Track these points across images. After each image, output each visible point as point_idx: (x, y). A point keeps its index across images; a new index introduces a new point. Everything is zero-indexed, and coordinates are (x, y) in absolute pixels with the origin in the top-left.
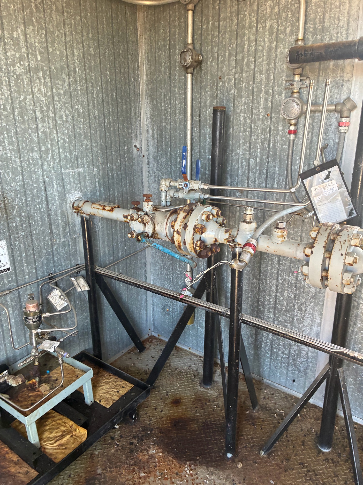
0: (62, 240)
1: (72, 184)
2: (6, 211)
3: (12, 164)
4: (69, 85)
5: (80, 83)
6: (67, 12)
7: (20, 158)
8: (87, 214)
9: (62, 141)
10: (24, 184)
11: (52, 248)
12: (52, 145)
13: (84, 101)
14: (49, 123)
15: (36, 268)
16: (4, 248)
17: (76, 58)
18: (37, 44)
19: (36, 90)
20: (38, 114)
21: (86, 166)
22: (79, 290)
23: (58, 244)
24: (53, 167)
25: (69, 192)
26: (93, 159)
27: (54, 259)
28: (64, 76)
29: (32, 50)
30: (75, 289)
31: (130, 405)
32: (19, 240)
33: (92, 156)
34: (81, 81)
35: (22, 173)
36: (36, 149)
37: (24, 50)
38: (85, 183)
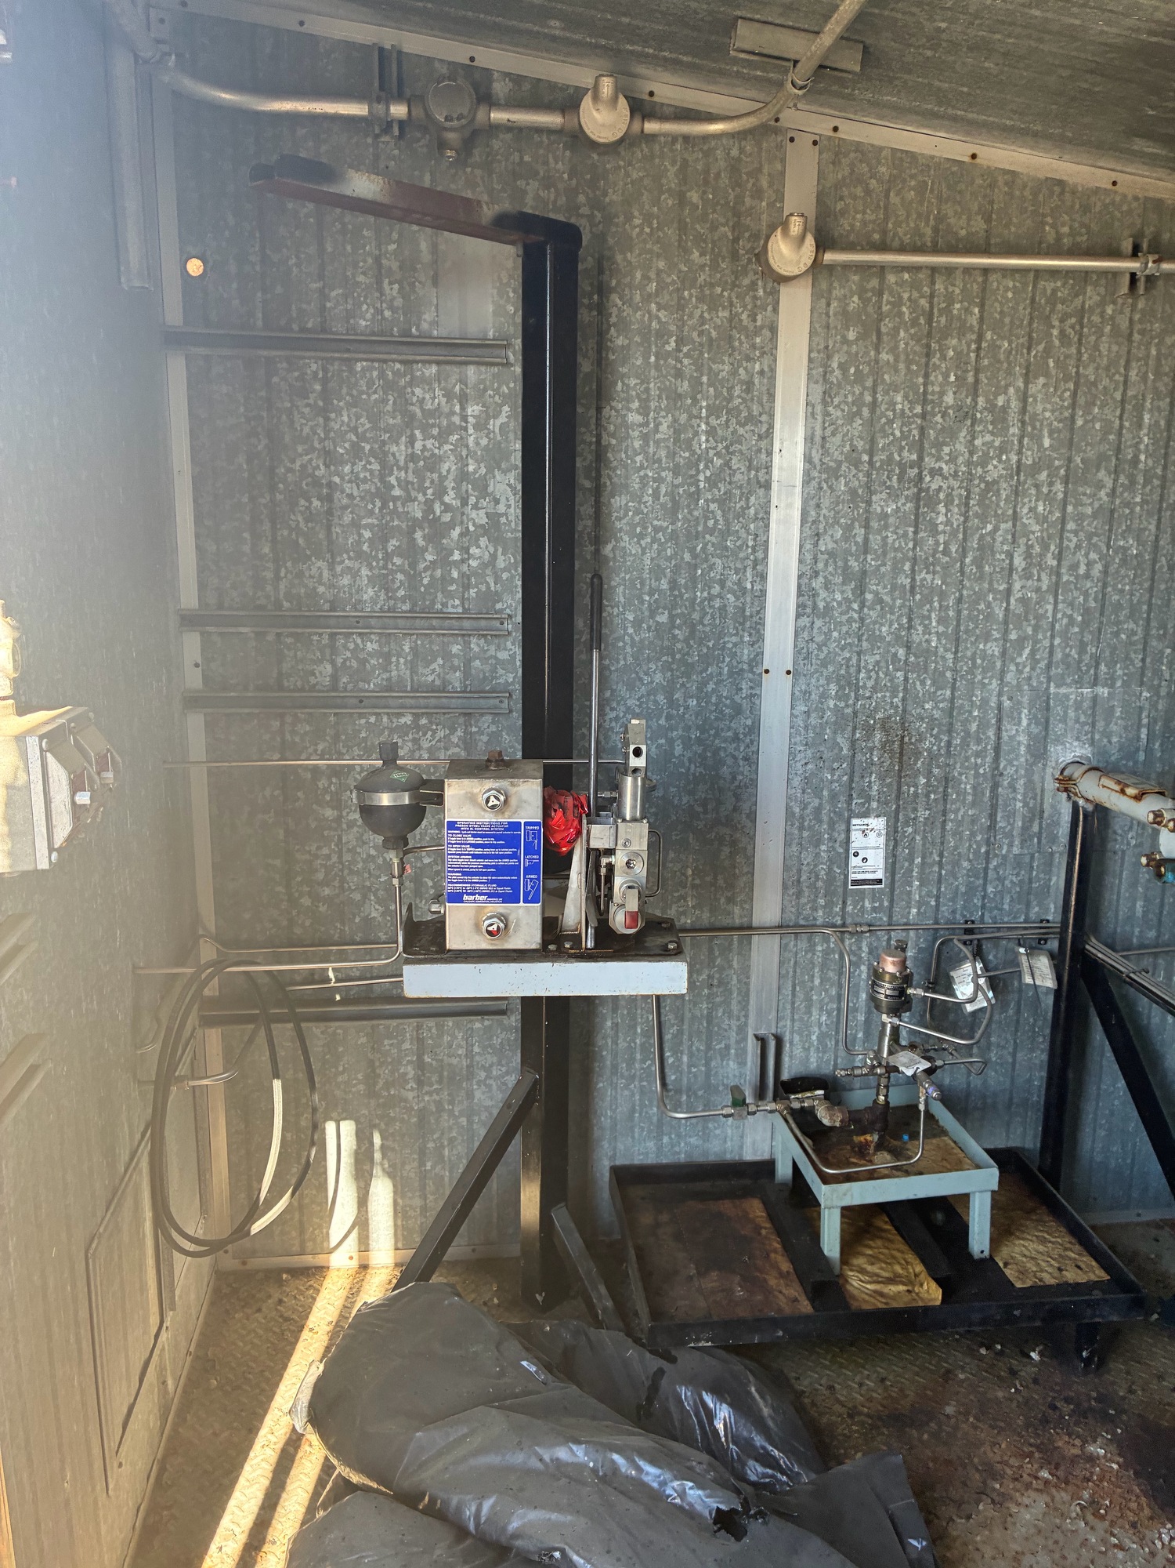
0: (1016, 850)
1: (1070, 723)
2: (901, 758)
3: (936, 663)
4: (1113, 494)
5: (1144, 487)
6: (1142, 332)
7: (956, 653)
8: (1087, 800)
9: (1065, 621)
10: (952, 709)
11: (987, 863)
12: (1036, 628)
13: (1145, 529)
14: (1039, 580)
15: (938, 898)
16: (879, 835)
17: (1145, 431)
18: (1047, 414)
19: (1025, 510)
20: (1019, 562)
21: (1119, 683)
22: (1028, 980)
23: (1005, 857)
24: (1030, 678)
25: (1058, 741)
26: (1143, 668)
27: (985, 890)
28: (1102, 474)
29: (1034, 428)
30: (1019, 974)
32: (914, 824)
33: (1143, 660)
34: (1147, 482)
35: (954, 684)
36: (996, 634)
37: (1014, 430)
38: (1107, 725)
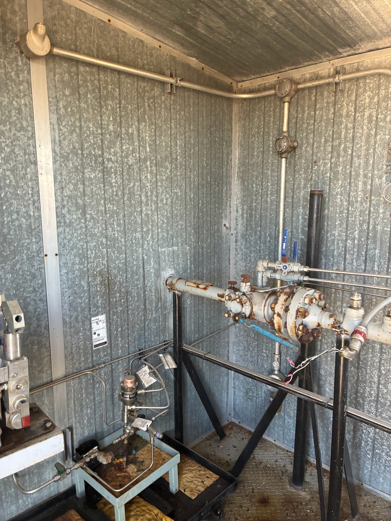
0: (154, 316)
1: (167, 262)
2: (109, 287)
3: (118, 244)
4: (171, 171)
5: (180, 169)
6: (174, 109)
7: (125, 238)
8: (179, 291)
9: (161, 222)
10: (126, 262)
11: (145, 324)
12: (152, 226)
13: (182, 185)
14: (151, 206)
15: (128, 343)
16: (103, 323)
17: (178, 147)
18: (147, 138)
19: (144, 177)
20: (143, 198)
21: (180, 245)
22: (167, 368)
23: (150, 320)
24: (152, 246)
25: (164, 270)
26: (186, 238)
27: (145, 335)
28: (167, 163)
29: (143, 143)
30: (163, 365)
31: (218, 498)
32: (117, 314)
33: (186, 235)
34: (181, 167)
35: (126, 252)
36: (139, 230)
37: (136, 143)
38: (178, 261)
